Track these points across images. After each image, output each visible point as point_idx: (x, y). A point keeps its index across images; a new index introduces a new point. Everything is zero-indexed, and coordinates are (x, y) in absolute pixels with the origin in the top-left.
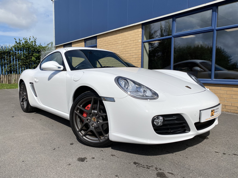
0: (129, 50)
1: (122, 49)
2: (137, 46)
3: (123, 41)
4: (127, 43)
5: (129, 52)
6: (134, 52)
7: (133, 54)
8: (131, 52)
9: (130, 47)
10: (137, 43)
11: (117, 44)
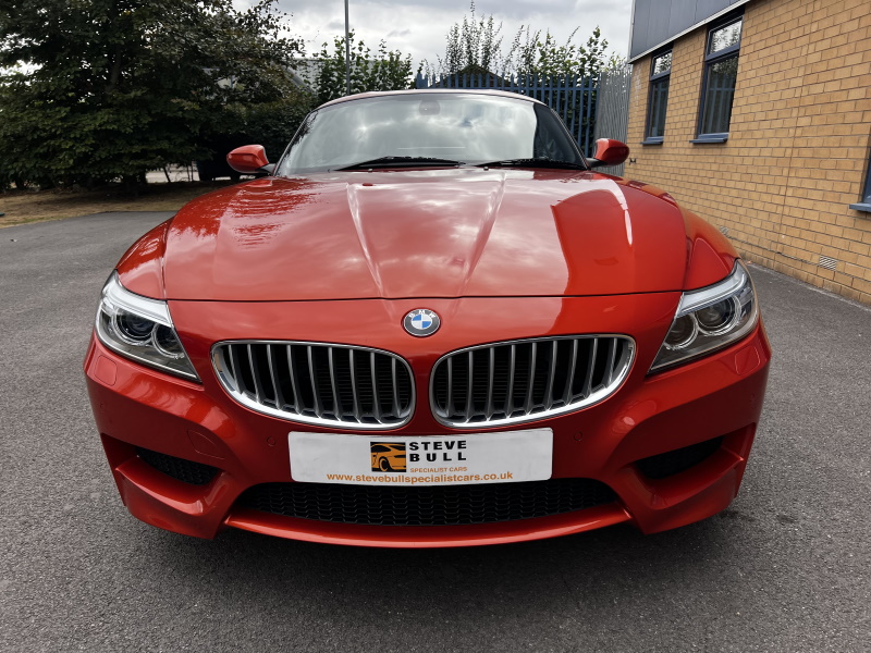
0: (838, 62)
5: (839, 74)
6: (857, 71)
7: (852, 83)
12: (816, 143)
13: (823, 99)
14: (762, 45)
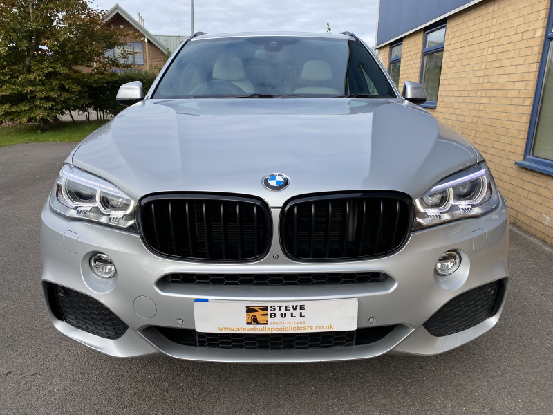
0: (507, 62)
1: (491, 58)
2: (528, 52)
3: (500, 34)
4: (505, 40)
5: (507, 70)
6: (520, 69)
7: (515, 78)
8: (512, 70)
9: (512, 54)
10: (532, 43)
11: (485, 44)
12: (493, 116)
13: (497, 86)
14: (458, 45)
